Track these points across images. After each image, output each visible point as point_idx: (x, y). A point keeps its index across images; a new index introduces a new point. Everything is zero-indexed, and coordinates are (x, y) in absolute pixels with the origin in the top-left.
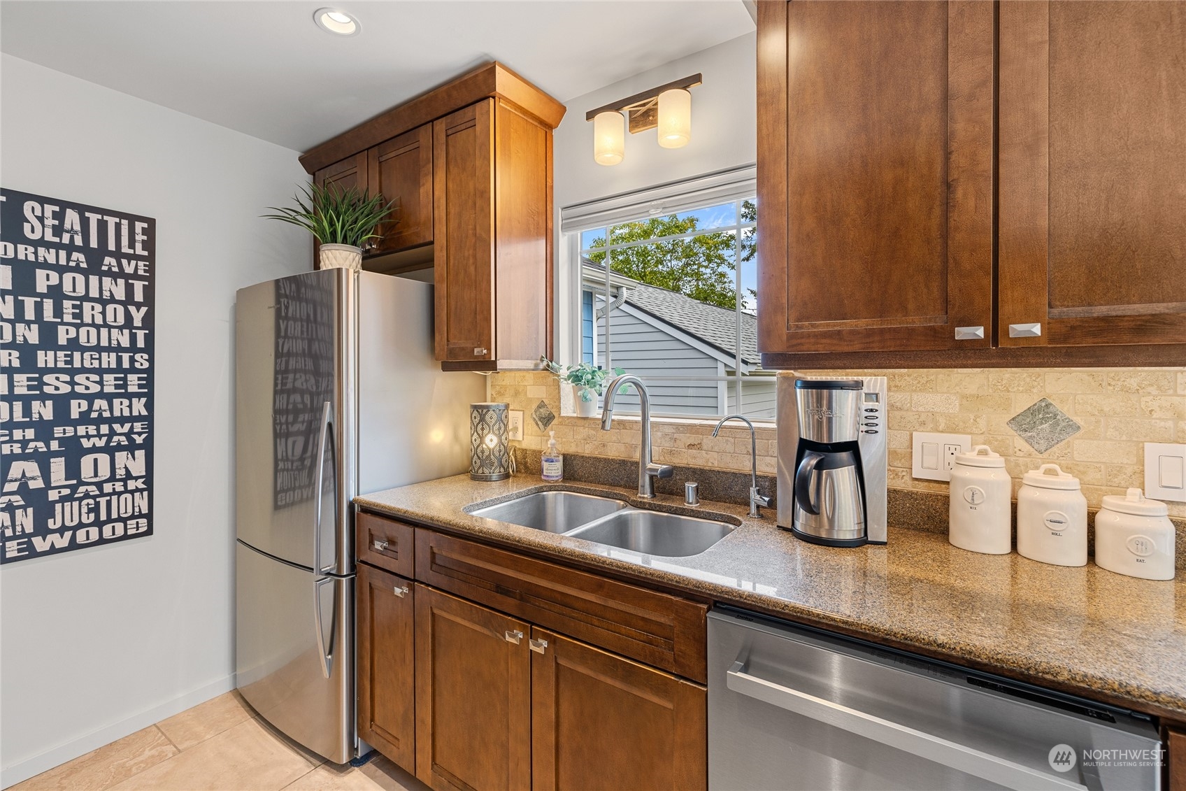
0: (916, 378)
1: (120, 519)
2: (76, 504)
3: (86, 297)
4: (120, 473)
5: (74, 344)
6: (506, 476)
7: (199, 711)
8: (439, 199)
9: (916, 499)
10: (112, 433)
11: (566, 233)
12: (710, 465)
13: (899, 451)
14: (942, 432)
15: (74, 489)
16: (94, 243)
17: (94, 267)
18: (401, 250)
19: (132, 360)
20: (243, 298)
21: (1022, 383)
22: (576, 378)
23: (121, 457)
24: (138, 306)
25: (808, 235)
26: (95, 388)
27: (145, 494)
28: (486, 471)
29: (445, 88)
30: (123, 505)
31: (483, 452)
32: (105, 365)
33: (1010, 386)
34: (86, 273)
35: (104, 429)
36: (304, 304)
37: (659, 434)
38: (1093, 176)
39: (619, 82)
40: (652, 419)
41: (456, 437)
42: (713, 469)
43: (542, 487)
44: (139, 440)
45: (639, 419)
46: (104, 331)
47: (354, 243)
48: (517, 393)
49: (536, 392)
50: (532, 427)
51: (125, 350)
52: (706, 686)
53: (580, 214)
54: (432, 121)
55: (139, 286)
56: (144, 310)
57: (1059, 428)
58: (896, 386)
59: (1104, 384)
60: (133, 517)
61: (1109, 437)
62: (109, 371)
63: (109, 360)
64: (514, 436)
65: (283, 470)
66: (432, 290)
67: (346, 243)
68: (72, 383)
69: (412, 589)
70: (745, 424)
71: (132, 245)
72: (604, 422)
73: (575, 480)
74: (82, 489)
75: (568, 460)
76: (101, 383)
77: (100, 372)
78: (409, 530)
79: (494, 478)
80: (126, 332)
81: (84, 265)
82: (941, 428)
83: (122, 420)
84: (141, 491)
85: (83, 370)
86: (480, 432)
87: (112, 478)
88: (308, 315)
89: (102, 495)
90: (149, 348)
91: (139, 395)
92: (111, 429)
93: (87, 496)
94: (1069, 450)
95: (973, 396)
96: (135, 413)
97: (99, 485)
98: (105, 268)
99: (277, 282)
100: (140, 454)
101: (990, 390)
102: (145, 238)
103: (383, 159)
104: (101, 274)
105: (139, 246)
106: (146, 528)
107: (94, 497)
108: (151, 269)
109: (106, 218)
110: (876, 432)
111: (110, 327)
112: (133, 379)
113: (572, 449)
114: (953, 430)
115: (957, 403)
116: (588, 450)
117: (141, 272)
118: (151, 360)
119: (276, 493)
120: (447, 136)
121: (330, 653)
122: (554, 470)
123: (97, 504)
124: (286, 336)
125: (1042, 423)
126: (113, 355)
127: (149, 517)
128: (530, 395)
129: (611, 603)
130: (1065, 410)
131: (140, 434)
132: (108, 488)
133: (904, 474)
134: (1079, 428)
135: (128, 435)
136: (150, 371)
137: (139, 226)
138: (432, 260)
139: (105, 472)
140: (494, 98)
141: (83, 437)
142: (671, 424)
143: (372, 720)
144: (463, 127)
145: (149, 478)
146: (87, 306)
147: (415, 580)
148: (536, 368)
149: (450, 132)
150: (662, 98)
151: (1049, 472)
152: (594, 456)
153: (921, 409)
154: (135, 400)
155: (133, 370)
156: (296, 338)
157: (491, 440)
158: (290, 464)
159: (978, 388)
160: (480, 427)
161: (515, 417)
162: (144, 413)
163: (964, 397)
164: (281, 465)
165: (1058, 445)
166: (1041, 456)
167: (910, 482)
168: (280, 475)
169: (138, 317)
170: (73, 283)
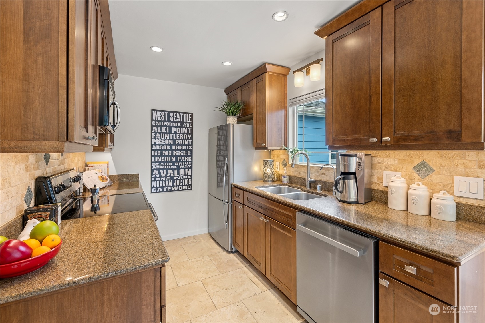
0: (385, 153)
1: (186, 185)
2: (179, 180)
3: (180, 133)
4: (186, 174)
5: (178, 144)
6: (273, 181)
7: (201, 235)
8: (254, 101)
9: (384, 193)
10: (185, 165)
11: (291, 107)
12: (327, 180)
13: (380, 177)
14: (393, 171)
15: (178, 177)
16: (182, 121)
17: (182, 126)
18: (247, 116)
19: (189, 147)
20: (211, 130)
21: (417, 155)
22: (292, 152)
23: (187, 170)
24: (190, 134)
25: (338, 111)
26: (182, 154)
27: (191, 179)
28: (267, 179)
29: (255, 71)
30: (187, 182)
31: (266, 174)
32: (184, 149)
33: (413, 156)
34: (180, 127)
35: (184, 164)
36: (223, 131)
37: (314, 170)
38: (406, 93)
39: (303, 60)
40: (310, 165)
41: (260, 169)
42: (328, 181)
43: (281, 185)
44: (190, 166)
45: (306, 165)
46: (183, 141)
47: (235, 115)
48: (278, 157)
49: (283, 156)
50: (281, 167)
51: (187, 145)
52: (296, 230)
53: (295, 101)
54: (253, 79)
55: (190, 129)
56: (191, 135)
57: (428, 171)
58: (379, 156)
59: (442, 156)
60: (188, 185)
61: (443, 174)
62: (185, 150)
63: (184, 147)
64: (277, 170)
65: (219, 177)
66: (253, 127)
67: (233, 115)
68: (178, 153)
69: (243, 207)
70: (332, 167)
71: (189, 120)
72: (292, 165)
73: (292, 183)
74: (180, 177)
75: (290, 177)
76: (183, 153)
77: (183, 150)
78: (242, 191)
79: (269, 181)
80: (187, 141)
81: (180, 126)
82: (392, 170)
83: (187, 162)
84: (190, 179)
85: (180, 150)
86: (265, 168)
87: (185, 175)
88: (224, 134)
89: (183, 179)
90: (192, 145)
91: (190, 156)
92: (185, 164)
93: (180, 179)
94: (431, 178)
95: (402, 159)
96: (189, 160)
97: (183, 177)
98: (184, 126)
99: (218, 127)
100: (190, 170)
101: (407, 157)
102: (191, 118)
103: (242, 90)
104: (183, 127)
105: (190, 120)
106: (191, 188)
107: (182, 179)
108: (192, 125)
109: (184, 114)
110: (361, 170)
111: (185, 140)
112: (189, 152)
113: (291, 174)
114: (396, 170)
115: (397, 161)
116: (296, 175)
117: (190, 126)
118: (192, 147)
119: (218, 183)
120: (256, 83)
121: (227, 223)
122: (285, 180)
123: (182, 181)
124: (220, 140)
125: (423, 169)
126: (185, 146)
127: (192, 185)
128: (281, 157)
129: (281, 211)
130: (430, 165)
131: (190, 165)
132: (184, 177)
133: (381, 185)
134: (434, 170)
135: (188, 165)
136: (192, 150)
137: (190, 115)
138: (253, 118)
139: (184, 174)
140: (267, 72)
141: (180, 165)
142: (317, 167)
143: (236, 241)
144: (260, 81)
145: (192, 176)
146: (181, 135)
147: (244, 205)
148: (281, 149)
149: (257, 82)
150: (311, 66)
151: (418, 185)
152: (297, 176)
153: (386, 163)
154: (189, 157)
155: (189, 150)
156: (222, 141)
157: (268, 170)
158: (221, 175)
159: (404, 156)
160: (265, 166)
161: (277, 164)
162: (191, 160)
163: (400, 160)
164: (218, 176)
165: (428, 176)
166: (422, 180)
167: (383, 188)
168: (218, 178)
169: (190, 136)
170: (178, 130)
